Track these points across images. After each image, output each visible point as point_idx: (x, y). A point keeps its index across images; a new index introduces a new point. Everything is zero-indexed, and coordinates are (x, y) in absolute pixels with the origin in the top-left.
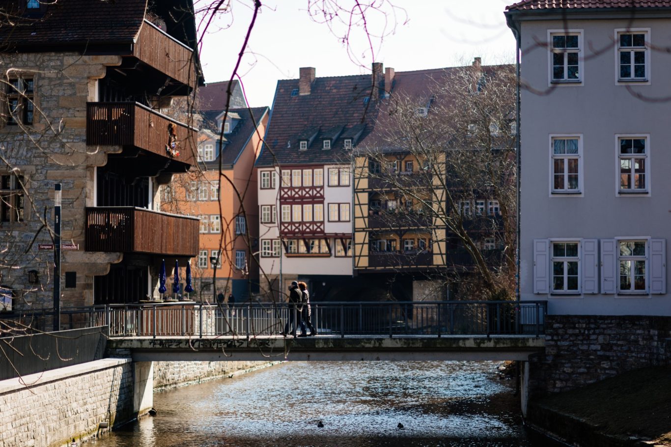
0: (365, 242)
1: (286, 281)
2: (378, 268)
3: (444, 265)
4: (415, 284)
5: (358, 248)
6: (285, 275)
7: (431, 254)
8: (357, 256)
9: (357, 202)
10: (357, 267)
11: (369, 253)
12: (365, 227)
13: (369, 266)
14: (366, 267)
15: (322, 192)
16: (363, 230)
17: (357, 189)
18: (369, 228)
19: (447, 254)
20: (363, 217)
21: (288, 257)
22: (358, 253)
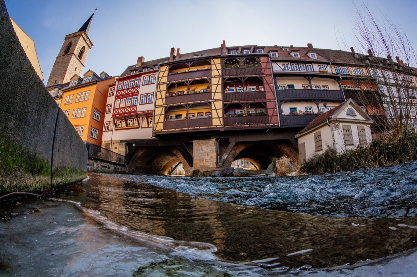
0: (162, 114)
1: (114, 144)
2: (170, 130)
3: (221, 125)
4: (195, 142)
5: (157, 118)
6: (114, 140)
7: (211, 118)
8: (156, 123)
9: (159, 90)
10: (155, 130)
11: (164, 120)
12: (162, 104)
13: (164, 129)
14: (161, 130)
15: (138, 89)
16: (161, 106)
17: (159, 83)
18: (165, 104)
19: (224, 117)
20: (162, 98)
21: (116, 130)
22: (156, 121)
